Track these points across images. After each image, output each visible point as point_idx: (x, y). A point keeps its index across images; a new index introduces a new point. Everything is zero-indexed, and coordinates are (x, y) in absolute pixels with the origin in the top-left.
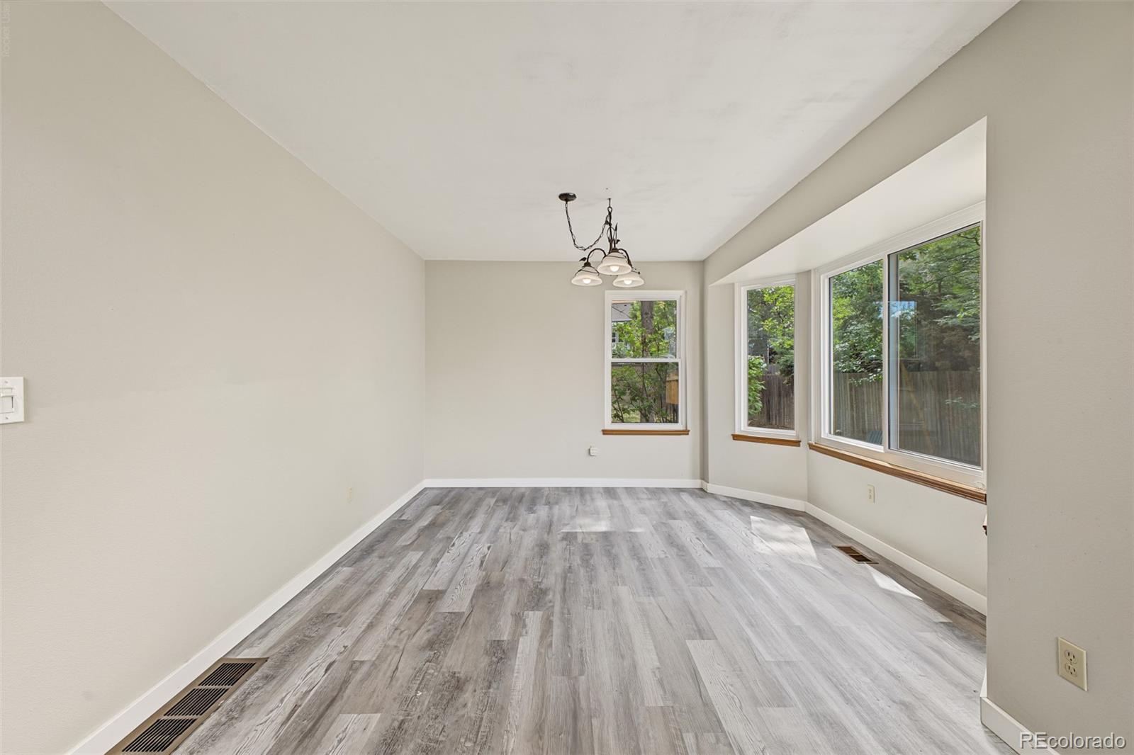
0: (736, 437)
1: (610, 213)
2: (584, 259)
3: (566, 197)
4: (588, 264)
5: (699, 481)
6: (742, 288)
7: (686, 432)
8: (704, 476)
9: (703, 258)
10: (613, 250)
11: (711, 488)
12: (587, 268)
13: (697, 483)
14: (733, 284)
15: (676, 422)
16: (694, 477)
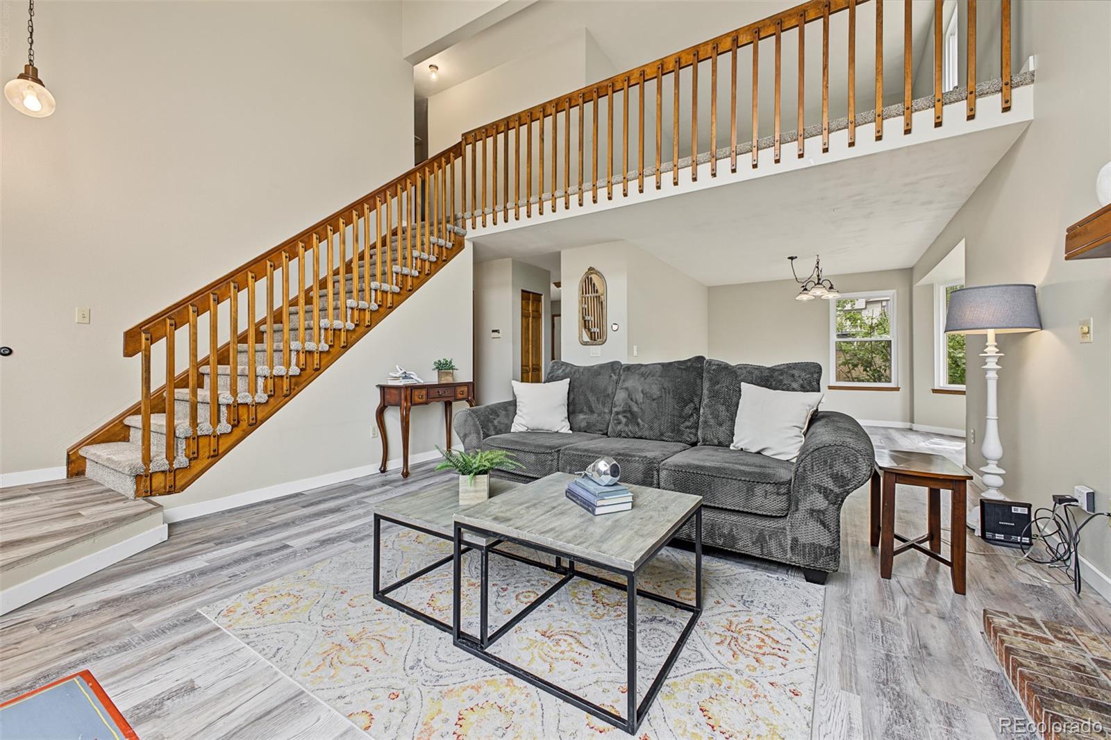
0: (935, 391)
1: (818, 263)
2: (803, 287)
3: (792, 258)
4: (805, 289)
5: (909, 424)
6: (941, 287)
7: (897, 389)
8: (912, 421)
9: (911, 266)
10: (818, 284)
11: (915, 427)
12: (805, 292)
13: (908, 425)
14: (933, 285)
15: (890, 382)
16: (904, 421)
